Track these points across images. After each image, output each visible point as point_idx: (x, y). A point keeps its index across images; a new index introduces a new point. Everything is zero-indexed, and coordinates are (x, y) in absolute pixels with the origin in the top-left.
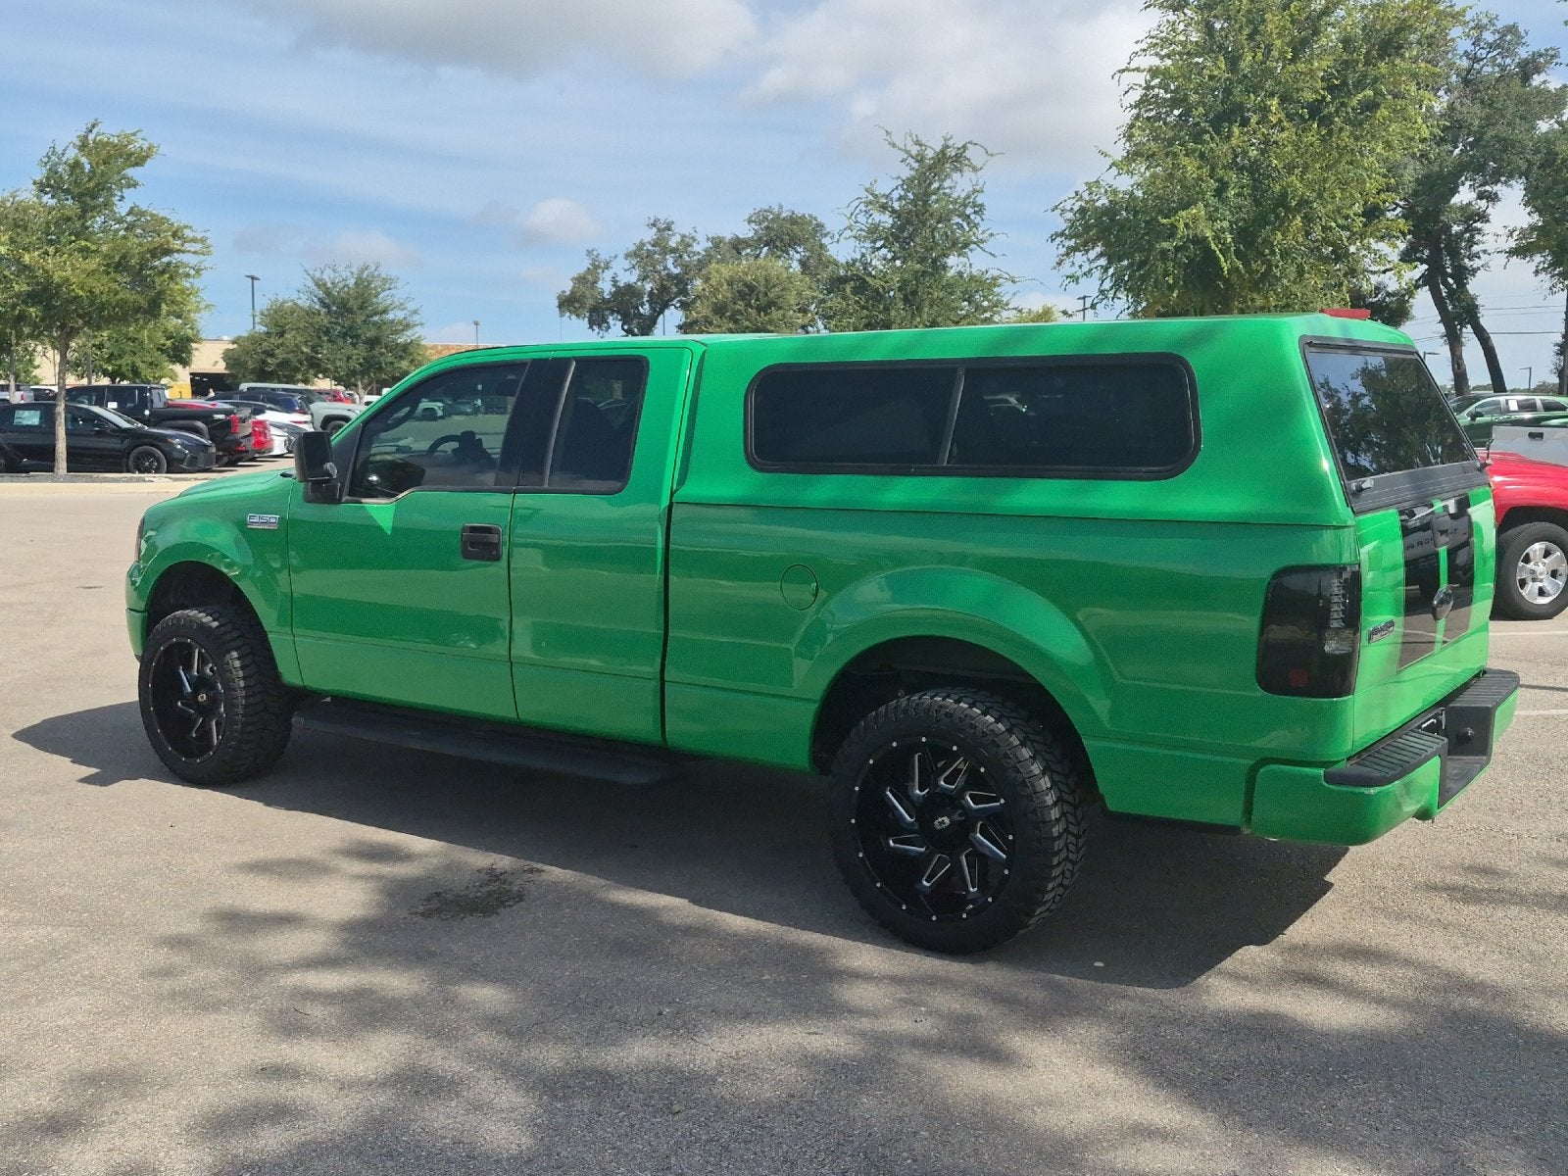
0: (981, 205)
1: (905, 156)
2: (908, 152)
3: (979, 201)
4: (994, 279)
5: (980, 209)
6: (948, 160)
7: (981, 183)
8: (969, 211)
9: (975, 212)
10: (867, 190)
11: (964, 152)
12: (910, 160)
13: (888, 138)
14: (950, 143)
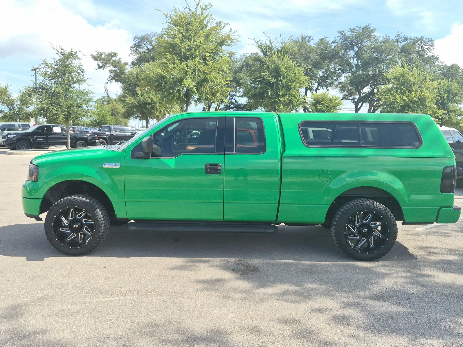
0: (83, 70)
1: (57, 52)
2: (58, 51)
3: (82, 69)
4: (87, 92)
5: (83, 71)
6: (72, 55)
7: (82, 63)
8: (79, 71)
9: (81, 72)
10: (43, 61)
11: (77, 53)
12: (59, 54)
13: (52, 46)
14: (73, 50)
